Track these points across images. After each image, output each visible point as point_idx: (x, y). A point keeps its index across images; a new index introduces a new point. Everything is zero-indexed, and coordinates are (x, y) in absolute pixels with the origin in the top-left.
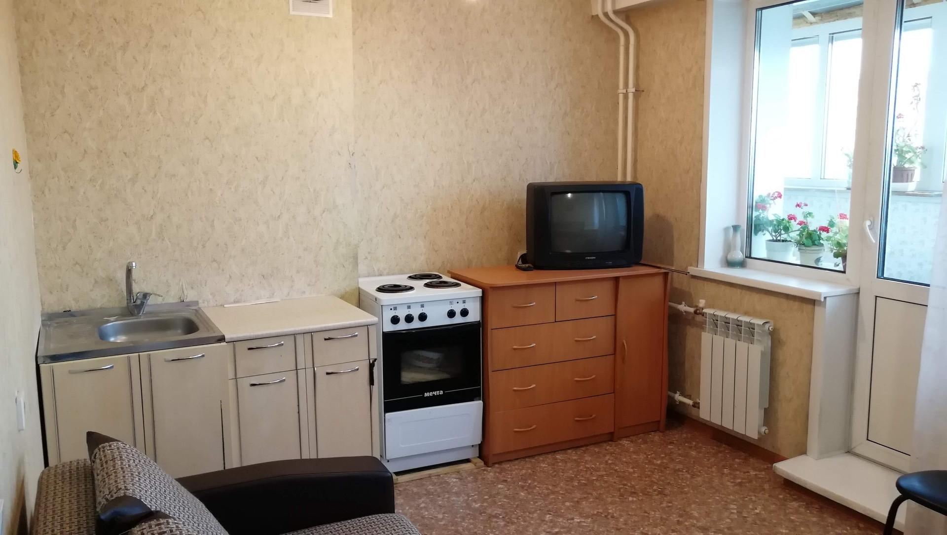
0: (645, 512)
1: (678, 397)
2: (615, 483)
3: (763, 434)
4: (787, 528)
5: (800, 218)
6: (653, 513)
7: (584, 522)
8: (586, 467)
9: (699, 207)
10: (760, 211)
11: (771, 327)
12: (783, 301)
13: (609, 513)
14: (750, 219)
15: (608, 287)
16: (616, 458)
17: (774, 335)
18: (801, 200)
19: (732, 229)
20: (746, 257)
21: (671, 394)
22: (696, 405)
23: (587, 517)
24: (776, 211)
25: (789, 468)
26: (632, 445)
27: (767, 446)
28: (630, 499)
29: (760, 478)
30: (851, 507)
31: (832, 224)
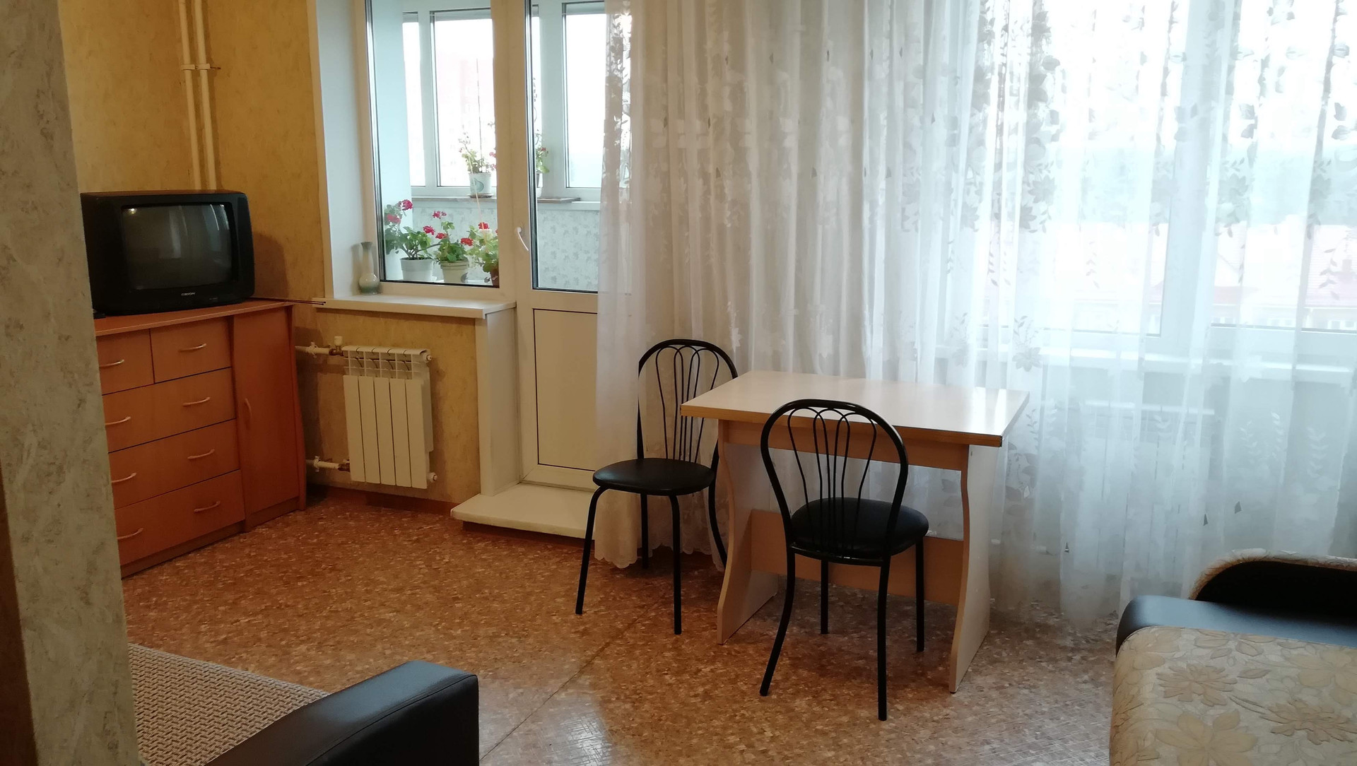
0: (325, 592)
1: (317, 463)
2: (271, 573)
3: (432, 481)
4: (482, 567)
5: (439, 229)
6: (334, 590)
7: (255, 620)
8: (224, 567)
9: (319, 222)
10: (391, 224)
11: (429, 357)
12: (439, 325)
13: (281, 605)
14: (381, 234)
15: (219, 331)
16: (259, 549)
17: (432, 365)
18: (439, 208)
19: (361, 247)
20: (381, 281)
21: (309, 461)
22: (345, 468)
23: (255, 614)
24: (408, 222)
25: (468, 510)
26: (272, 531)
27: (434, 496)
28: (300, 584)
29: (436, 530)
30: (538, 531)
31: (473, 235)
